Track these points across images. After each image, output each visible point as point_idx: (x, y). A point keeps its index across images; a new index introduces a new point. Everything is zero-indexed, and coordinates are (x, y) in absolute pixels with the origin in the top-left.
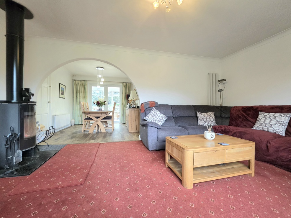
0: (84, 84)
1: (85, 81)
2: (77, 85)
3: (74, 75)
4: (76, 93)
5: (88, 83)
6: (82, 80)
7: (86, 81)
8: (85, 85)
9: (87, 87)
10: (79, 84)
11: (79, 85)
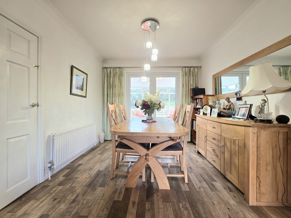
0: (118, 73)
1: (120, 68)
2: (108, 76)
3: (104, 60)
4: (108, 88)
5: (125, 72)
6: (116, 68)
7: (123, 68)
8: (121, 75)
9: (123, 78)
10: (112, 74)
11: (111, 76)
